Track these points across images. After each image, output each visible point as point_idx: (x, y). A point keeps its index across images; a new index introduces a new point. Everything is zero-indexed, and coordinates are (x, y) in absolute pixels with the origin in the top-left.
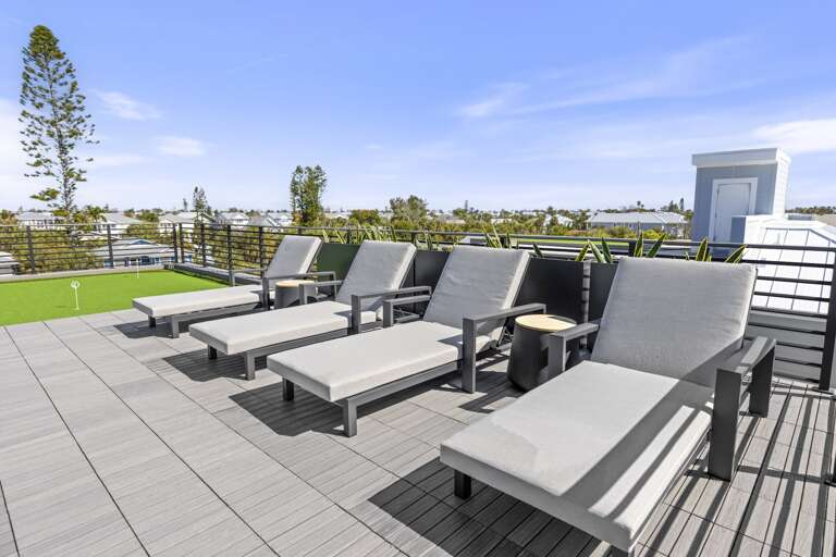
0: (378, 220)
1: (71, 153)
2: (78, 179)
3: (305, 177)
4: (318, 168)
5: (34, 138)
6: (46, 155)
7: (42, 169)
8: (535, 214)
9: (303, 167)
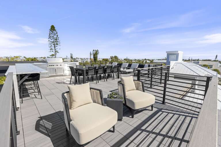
0: (108, 61)
1: (56, 48)
2: (58, 52)
3: (95, 52)
4: (97, 50)
5: (50, 45)
6: (52, 48)
7: (51, 51)
8: (142, 60)
9: (95, 50)
